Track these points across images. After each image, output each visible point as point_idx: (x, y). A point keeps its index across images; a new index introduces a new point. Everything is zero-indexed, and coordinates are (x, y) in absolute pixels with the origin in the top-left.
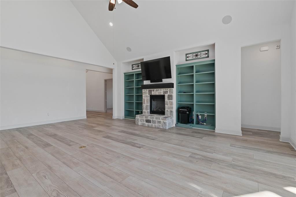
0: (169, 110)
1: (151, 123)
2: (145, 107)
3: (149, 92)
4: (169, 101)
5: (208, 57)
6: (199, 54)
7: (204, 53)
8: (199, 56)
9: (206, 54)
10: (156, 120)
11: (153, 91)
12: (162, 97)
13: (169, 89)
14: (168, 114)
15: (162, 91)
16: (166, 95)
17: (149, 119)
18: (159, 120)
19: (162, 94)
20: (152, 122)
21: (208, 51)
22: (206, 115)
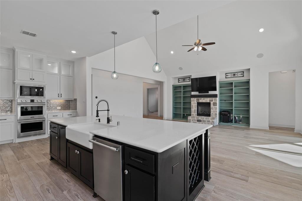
0: (214, 113)
1: (201, 122)
2: (193, 111)
3: (197, 100)
4: (214, 107)
5: (243, 76)
6: (236, 74)
7: (240, 73)
8: (236, 76)
9: (242, 74)
10: (206, 120)
11: (201, 99)
12: (209, 104)
13: (214, 98)
14: (213, 116)
15: (208, 100)
16: (211, 102)
17: (200, 119)
18: (209, 120)
19: (208, 102)
20: (203, 122)
21: (243, 72)
22: (241, 116)
